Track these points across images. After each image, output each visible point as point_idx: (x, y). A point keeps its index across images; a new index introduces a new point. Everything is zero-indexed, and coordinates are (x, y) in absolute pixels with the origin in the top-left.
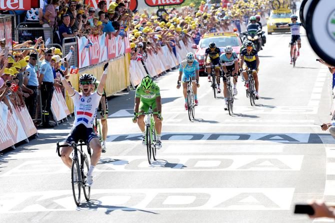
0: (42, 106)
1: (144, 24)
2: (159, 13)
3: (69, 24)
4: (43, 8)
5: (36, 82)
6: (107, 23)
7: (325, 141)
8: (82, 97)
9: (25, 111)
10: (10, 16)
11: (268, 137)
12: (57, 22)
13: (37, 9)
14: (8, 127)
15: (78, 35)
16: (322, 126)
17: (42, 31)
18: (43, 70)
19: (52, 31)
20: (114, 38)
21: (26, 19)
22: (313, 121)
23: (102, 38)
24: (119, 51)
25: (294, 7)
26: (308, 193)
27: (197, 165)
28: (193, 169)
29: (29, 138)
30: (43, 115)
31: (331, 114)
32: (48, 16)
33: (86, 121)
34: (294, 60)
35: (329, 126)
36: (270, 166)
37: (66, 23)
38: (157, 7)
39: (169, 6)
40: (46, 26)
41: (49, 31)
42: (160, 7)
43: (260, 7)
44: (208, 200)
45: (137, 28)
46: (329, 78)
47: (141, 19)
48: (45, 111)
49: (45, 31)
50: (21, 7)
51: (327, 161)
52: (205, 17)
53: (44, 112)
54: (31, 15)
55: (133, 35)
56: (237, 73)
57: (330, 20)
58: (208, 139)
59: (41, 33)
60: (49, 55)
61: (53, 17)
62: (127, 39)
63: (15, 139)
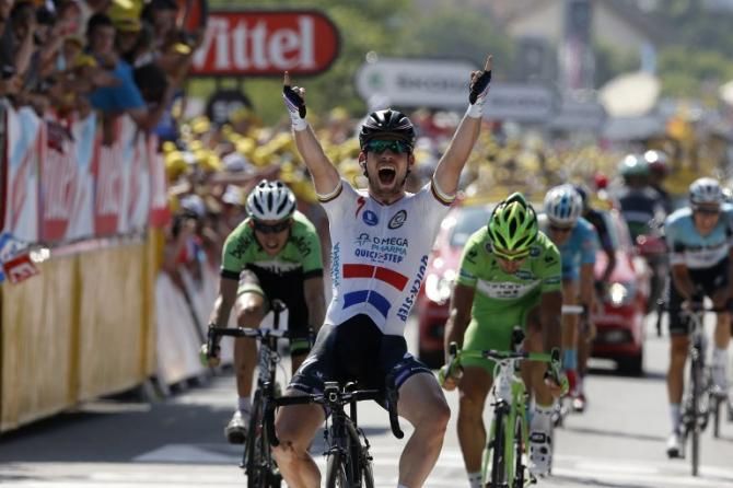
2: (220, 106)
8: (369, 207)
15: (10, 97)
23: (85, 133)
24: (131, 214)
33: (383, 305)
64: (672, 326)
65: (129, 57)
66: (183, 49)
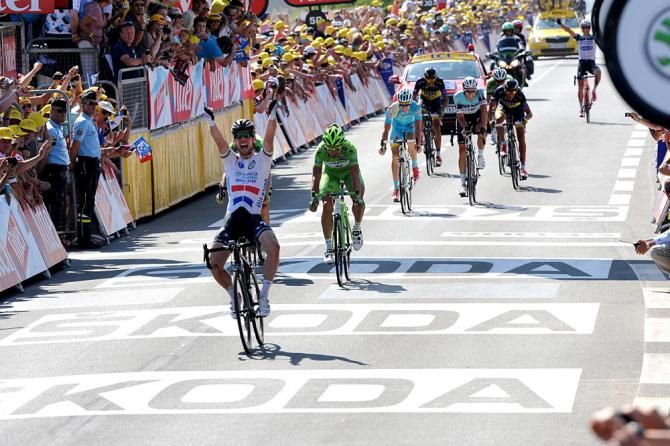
0: (76, 205)
1: (282, 41)
2: (311, 19)
3: (131, 41)
4: (78, 9)
5: (64, 156)
6: (206, 40)
7: (642, 275)
8: (240, 160)
9: (42, 215)
10: (12, 25)
11: (528, 268)
12: (106, 38)
13: (66, 11)
14: (9, 247)
15: (149, 64)
16: (636, 245)
17: (77, 55)
18: (79, 133)
19: (97, 54)
20: (220, 70)
21: (44, 31)
22: (618, 235)
23: (197, 70)
24: (231, 97)
25: (581, 8)
26: (608, 380)
27: (386, 323)
28: (377, 330)
29: (49, 269)
30: (79, 223)
31: (654, 222)
32: (88, 25)
33: (250, 202)
34: (587, 108)
35: (651, 245)
36: (532, 326)
37: (127, 40)
38: (307, 8)
39: (330, 6)
40: (84, 44)
41: (91, 56)
42: (313, 8)
43: (513, 7)
44: (409, 392)
45: (267, 50)
46: (650, 150)
47: (276, 32)
48: (84, 216)
49: (82, 56)
50: (35, 7)
51: (646, 315)
52: (403, 28)
53: (80, 218)
54: (56, 24)
55: (260, 62)
56: (486, 128)
57: (652, 34)
58: (409, 271)
59: (75, 59)
60: (91, 104)
61: (99, 28)
62: (246, 72)
63: (22, 271)
64: (459, 141)
65: (216, 32)
66: (248, 23)
